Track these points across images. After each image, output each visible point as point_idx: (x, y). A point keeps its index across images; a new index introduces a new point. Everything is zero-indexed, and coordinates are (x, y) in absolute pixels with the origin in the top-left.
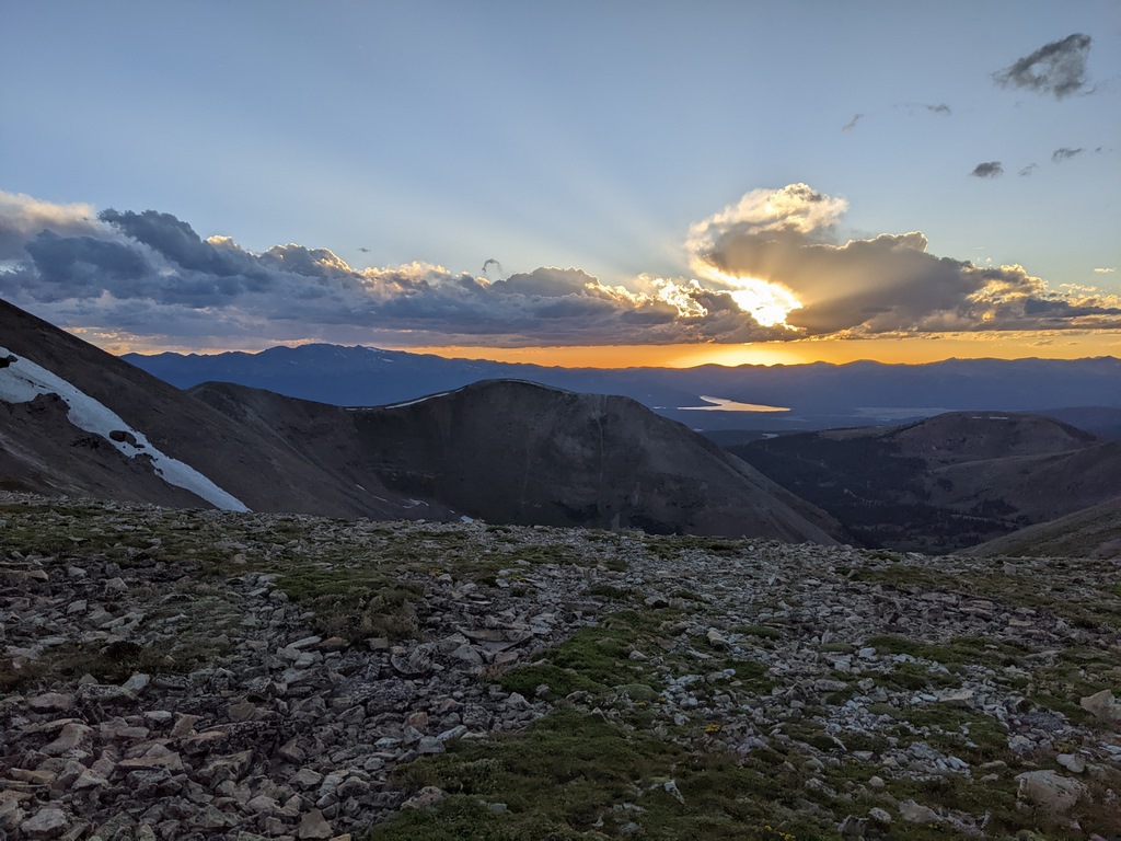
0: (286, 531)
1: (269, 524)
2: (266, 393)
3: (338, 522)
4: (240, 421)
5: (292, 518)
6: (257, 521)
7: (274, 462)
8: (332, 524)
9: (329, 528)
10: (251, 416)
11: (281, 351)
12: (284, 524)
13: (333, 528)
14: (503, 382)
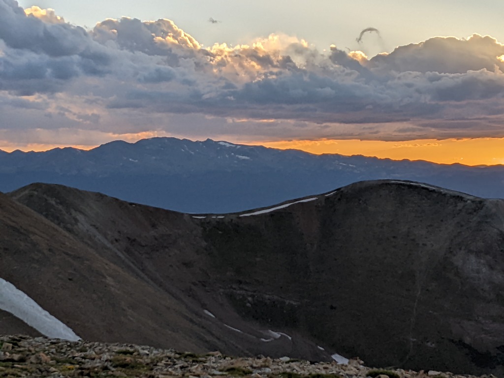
0: (124, 365)
1: (106, 356)
2: (100, 197)
3: (185, 357)
4: (70, 231)
5: (132, 350)
6: (91, 353)
7: (109, 280)
8: (178, 359)
9: (175, 364)
10: (83, 225)
11: (119, 146)
12: (122, 357)
13: (180, 363)
14: (385, 184)
